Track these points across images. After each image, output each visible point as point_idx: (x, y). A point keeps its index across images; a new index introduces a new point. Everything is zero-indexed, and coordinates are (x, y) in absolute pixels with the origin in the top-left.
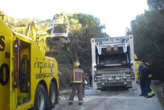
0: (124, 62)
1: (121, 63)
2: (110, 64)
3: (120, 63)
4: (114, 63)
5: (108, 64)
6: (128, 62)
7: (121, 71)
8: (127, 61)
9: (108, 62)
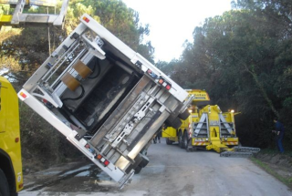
0: (125, 80)
1: (122, 86)
2: (104, 108)
3: (120, 90)
4: (111, 100)
5: (102, 111)
6: (130, 72)
7: (133, 96)
8: (128, 74)
9: (97, 109)
